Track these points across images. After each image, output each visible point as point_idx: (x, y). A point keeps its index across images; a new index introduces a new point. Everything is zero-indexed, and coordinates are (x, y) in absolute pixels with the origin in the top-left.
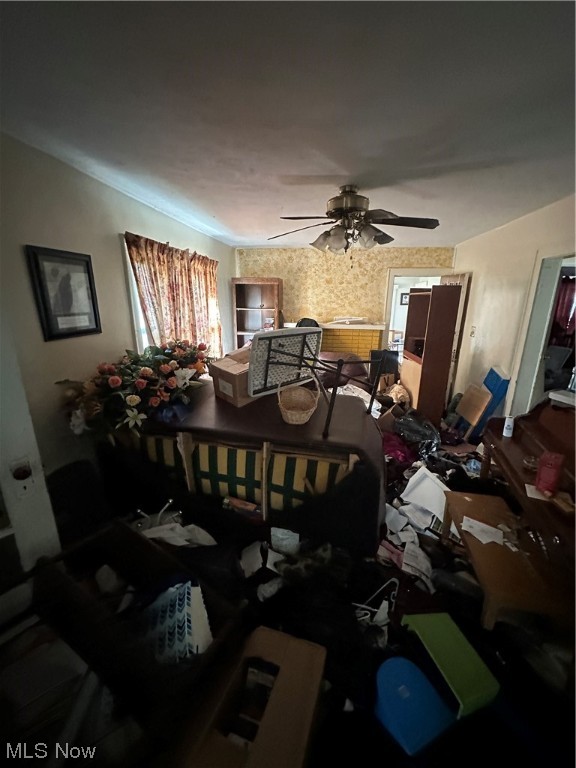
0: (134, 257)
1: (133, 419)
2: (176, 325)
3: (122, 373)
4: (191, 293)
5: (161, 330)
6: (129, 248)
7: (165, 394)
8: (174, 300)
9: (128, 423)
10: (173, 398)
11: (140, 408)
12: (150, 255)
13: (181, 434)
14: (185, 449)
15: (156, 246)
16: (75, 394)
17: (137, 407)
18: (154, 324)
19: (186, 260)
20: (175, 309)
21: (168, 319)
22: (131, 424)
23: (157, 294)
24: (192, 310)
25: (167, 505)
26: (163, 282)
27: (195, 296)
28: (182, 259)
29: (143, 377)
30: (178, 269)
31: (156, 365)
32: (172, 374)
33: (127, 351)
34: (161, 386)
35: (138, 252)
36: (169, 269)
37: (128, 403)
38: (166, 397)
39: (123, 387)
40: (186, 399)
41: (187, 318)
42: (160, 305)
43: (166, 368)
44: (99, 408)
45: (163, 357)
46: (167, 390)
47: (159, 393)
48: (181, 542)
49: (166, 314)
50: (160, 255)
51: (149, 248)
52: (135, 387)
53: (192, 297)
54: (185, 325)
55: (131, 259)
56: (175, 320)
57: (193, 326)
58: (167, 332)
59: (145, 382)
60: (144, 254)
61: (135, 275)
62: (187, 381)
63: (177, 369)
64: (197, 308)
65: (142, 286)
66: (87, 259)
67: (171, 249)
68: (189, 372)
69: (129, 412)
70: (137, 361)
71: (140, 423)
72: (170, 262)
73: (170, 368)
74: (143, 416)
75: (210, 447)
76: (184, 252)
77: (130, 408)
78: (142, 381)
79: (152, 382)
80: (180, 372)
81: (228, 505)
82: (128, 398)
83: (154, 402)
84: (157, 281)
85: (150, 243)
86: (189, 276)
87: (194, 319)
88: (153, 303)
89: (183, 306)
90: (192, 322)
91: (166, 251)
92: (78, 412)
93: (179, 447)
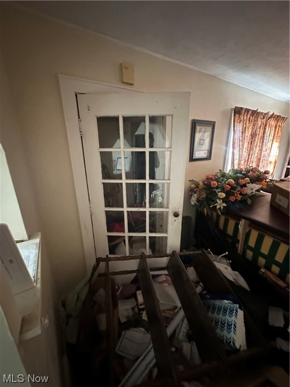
0: (236, 120)
1: (220, 205)
2: (248, 158)
3: (217, 180)
4: (263, 139)
5: (240, 160)
6: (235, 115)
7: (239, 196)
8: (251, 144)
9: (216, 206)
10: (243, 198)
11: (224, 200)
12: (245, 118)
13: (243, 220)
14: (244, 229)
15: (250, 112)
16: (195, 187)
17: (223, 199)
18: (237, 157)
19: (265, 119)
20: (250, 149)
21: (245, 154)
22: (218, 207)
23: (243, 141)
24: (261, 150)
25: (225, 254)
26: (248, 134)
27: (265, 141)
28: (263, 119)
29: (228, 184)
30: (259, 125)
31: (236, 179)
32: (245, 186)
33: (220, 170)
34: (238, 191)
35: (239, 117)
36: (254, 125)
37: (219, 196)
38: (239, 197)
39: (217, 188)
40: (249, 202)
41: (256, 155)
42: (243, 146)
43: (242, 182)
44: (204, 196)
45: (241, 175)
46: (241, 194)
47: (236, 195)
48: (231, 278)
49: (245, 152)
50: (251, 117)
51: (246, 114)
52: (224, 189)
53: (263, 142)
54: (254, 158)
55: (234, 121)
56: (249, 155)
57: (259, 160)
58: (243, 162)
59: (229, 187)
60: (242, 118)
61: (234, 130)
62: (254, 191)
63: (249, 183)
64: (264, 149)
65: (236, 136)
66: (214, 123)
67: (258, 113)
68: (256, 186)
69: (218, 200)
70: (224, 175)
71: (222, 208)
72: (256, 121)
73: (244, 182)
74: (225, 205)
75: (259, 234)
76: (266, 114)
77: (219, 199)
78: (228, 186)
79: (233, 188)
80: (250, 186)
81: (263, 273)
82: (219, 194)
83: (232, 199)
84: (245, 133)
85: (247, 110)
86: (265, 129)
87: (261, 155)
88: (239, 145)
89: (256, 147)
90: (259, 157)
91: (255, 115)
92: (195, 195)
93: (239, 226)
